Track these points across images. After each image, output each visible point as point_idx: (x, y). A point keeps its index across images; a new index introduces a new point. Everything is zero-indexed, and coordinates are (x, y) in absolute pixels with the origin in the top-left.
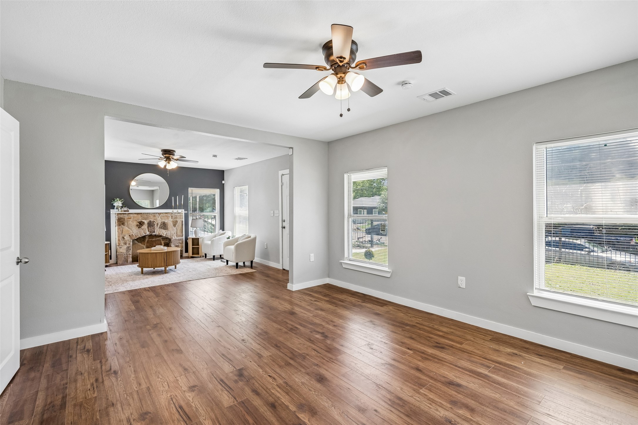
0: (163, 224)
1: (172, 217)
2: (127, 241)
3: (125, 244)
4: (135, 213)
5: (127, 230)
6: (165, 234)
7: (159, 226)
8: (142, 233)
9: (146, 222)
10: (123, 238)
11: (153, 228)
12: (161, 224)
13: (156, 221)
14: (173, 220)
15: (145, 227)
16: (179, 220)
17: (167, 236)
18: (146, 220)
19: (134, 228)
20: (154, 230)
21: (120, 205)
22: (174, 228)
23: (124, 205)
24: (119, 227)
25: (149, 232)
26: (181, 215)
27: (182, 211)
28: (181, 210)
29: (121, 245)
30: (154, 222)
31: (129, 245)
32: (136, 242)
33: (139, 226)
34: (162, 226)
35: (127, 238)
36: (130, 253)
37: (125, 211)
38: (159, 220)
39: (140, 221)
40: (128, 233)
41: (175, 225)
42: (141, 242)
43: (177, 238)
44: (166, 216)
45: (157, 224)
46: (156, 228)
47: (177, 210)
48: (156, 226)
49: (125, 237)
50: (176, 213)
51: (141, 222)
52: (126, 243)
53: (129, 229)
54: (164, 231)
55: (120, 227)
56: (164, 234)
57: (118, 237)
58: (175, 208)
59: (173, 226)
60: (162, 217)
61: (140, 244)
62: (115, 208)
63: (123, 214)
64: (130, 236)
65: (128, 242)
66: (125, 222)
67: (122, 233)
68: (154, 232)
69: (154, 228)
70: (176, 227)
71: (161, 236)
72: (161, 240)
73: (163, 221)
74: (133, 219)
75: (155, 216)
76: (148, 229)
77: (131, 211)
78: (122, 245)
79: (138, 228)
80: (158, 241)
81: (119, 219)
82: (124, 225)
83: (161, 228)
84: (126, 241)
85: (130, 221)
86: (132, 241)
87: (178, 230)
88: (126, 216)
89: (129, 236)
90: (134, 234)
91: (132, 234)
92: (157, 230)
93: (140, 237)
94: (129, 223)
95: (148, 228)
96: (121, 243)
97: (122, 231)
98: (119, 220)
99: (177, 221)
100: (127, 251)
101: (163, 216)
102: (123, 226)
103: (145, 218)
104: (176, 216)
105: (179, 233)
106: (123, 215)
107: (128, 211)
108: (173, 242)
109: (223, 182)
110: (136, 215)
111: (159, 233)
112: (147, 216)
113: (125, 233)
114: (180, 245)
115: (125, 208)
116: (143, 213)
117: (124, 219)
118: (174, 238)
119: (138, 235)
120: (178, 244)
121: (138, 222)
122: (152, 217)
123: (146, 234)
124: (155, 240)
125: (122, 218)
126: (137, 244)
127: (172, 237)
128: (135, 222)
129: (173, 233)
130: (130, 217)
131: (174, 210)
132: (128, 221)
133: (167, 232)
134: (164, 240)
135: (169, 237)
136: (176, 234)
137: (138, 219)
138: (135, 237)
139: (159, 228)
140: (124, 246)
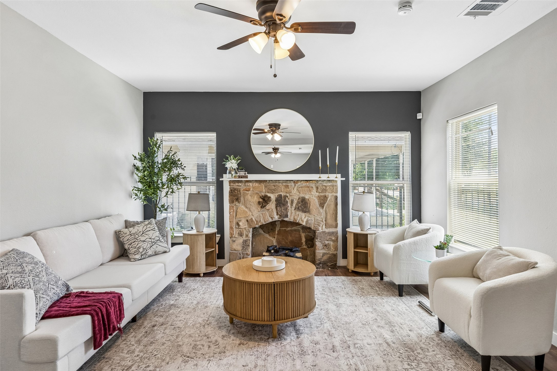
0: (302, 202)
1: (317, 188)
2: (244, 230)
3: (241, 235)
4: (256, 181)
5: (244, 211)
6: (305, 220)
7: (294, 205)
8: (267, 217)
9: (273, 197)
10: (238, 224)
11: (284, 210)
12: (298, 203)
13: (290, 196)
14: (319, 195)
15: (272, 206)
16: (330, 195)
17: (308, 226)
18: (273, 193)
19: (254, 208)
20: (287, 213)
21: (235, 166)
22: (321, 210)
23: (241, 166)
24: (231, 205)
25: (278, 216)
26: (333, 186)
27: (338, 178)
28: (335, 175)
29: (235, 237)
30: (287, 198)
31: (247, 238)
32: (261, 231)
33: (263, 204)
34: (301, 206)
35: (243, 224)
36: (248, 252)
37: (242, 178)
38: (295, 195)
39: (263, 194)
40: (245, 216)
41: (322, 205)
42: (269, 233)
43: (327, 230)
44: (306, 187)
45: (292, 202)
46: (289, 208)
47: (326, 175)
48: (289, 204)
49: (241, 224)
50: (325, 182)
51: (266, 196)
52: (241, 233)
53: (246, 210)
54: (303, 215)
56: (303, 221)
57: (230, 222)
58: (324, 171)
59: (318, 206)
60: (299, 189)
61: (267, 236)
62: (228, 171)
63: (238, 182)
64: (247, 221)
65: (245, 233)
66: (240, 197)
67: (236, 216)
68: (287, 216)
69: (287, 208)
70: (324, 208)
71: (298, 224)
72: (301, 231)
73: (302, 195)
74: (252, 192)
75: (288, 186)
76: (277, 209)
77: (252, 177)
78: (236, 237)
79: (261, 207)
80: (295, 232)
81: (231, 190)
82: (239, 202)
83: (297, 209)
84: (241, 230)
85: (247, 194)
86: (251, 230)
87: (329, 215)
88: (242, 186)
89: (246, 223)
90: (254, 219)
91: (252, 219)
92: (292, 213)
93: (264, 223)
94: (246, 197)
95: (276, 207)
96: (234, 233)
97: (237, 212)
98: (232, 192)
99: (326, 197)
100: (243, 247)
101: (301, 187)
102: (237, 203)
103: (271, 190)
104: (324, 188)
105: (330, 221)
106: (237, 184)
107: (246, 177)
108: (318, 238)
109: (419, 116)
110: (257, 184)
111: (294, 219)
112: (275, 186)
113: (240, 217)
114: (333, 245)
115: (242, 171)
116: (268, 181)
117: (239, 190)
118: (322, 229)
119: (260, 221)
120: (329, 242)
121: (261, 197)
122: (283, 188)
123: (274, 220)
124: (291, 230)
125: (235, 189)
126: (263, 235)
127: (317, 227)
128: (256, 196)
129: (319, 219)
130: (248, 187)
131: (322, 176)
132: (245, 195)
133: (309, 217)
134: (306, 231)
135: (313, 227)
136: (324, 222)
137: (261, 192)
138: (256, 223)
139: (294, 210)
140: (238, 239)
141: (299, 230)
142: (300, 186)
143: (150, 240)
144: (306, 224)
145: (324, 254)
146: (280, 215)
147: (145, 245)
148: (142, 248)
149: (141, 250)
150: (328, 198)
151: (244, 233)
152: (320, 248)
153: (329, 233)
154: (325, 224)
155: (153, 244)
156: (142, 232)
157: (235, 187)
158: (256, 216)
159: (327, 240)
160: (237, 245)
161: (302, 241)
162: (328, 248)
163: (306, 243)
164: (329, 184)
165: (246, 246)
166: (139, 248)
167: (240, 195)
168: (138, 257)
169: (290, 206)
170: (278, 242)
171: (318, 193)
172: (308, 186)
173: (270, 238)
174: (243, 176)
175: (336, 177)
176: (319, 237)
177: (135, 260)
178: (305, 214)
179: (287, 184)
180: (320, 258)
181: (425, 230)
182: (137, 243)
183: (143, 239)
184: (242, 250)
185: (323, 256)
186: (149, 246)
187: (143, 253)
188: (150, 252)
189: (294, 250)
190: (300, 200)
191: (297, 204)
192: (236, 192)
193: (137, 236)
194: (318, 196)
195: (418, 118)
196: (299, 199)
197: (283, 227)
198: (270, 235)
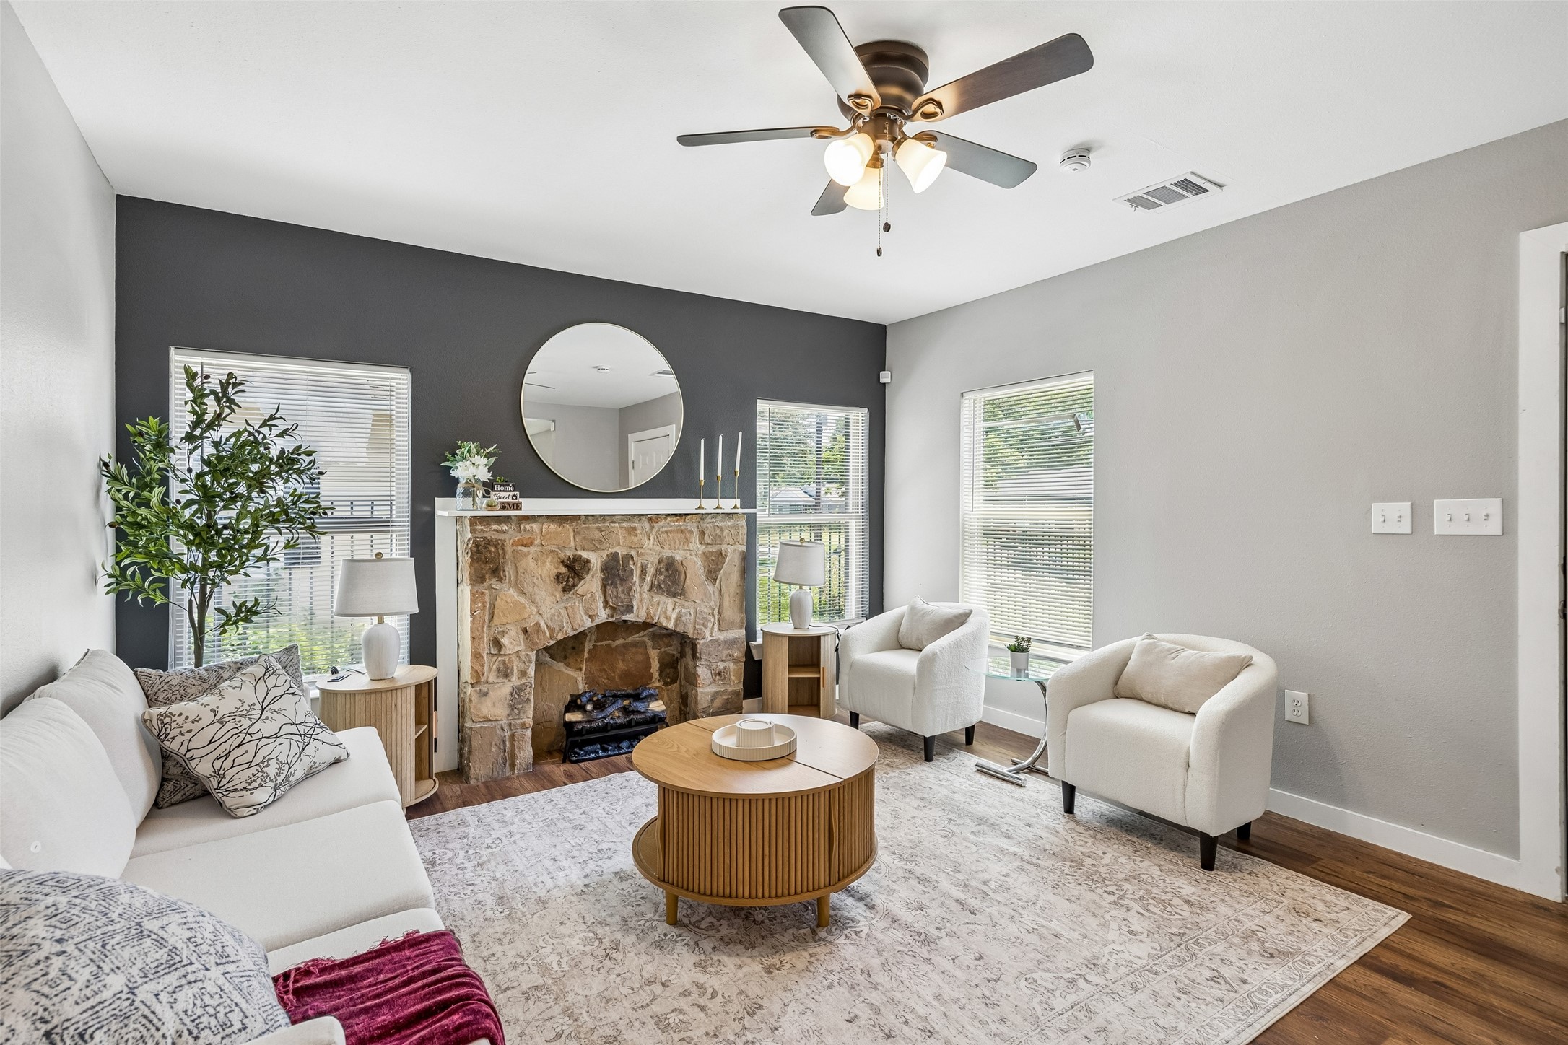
0: (667, 570)
1: (702, 533)
2: (513, 657)
3: (505, 673)
4: (550, 518)
5: (515, 603)
6: (674, 616)
7: (648, 579)
8: (577, 616)
9: (596, 560)
10: (497, 643)
11: (623, 592)
12: (658, 572)
13: (639, 554)
14: (706, 550)
15: (591, 584)
16: (730, 548)
17: (680, 629)
18: (595, 549)
19: (543, 593)
20: (631, 600)
21: (485, 475)
22: (710, 588)
23: (502, 476)
24: (476, 589)
25: (608, 611)
26: (730, 527)
28: (732, 502)
29: (487, 682)
30: (631, 562)
31: (523, 681)
32: (544, 657)
33: (568, 581)
34: (664, 582)
35: (513, 642)
36: (526, 720)
37: (505, 507)
38: (650, 552)
39: (569, 553)
40: (517, 617)
41: (712, 575)
42: (567, 658)
43: (722, 636)
44: (677, 531)
45: (644, 570)
46: (636, 588)
47: (714, 502)
48: (636, 579)
49: (505, 641)
50: (719, 518)
51: (577, 559)
52: (507, 668)
53: (522, 600)
54: (669, 602)
55: (481, 588)
56: (668, 618)
57: (473, 638)
59: (704, 578)
60: (661, 538)
62: (459, 490)
63: (499, 520)
64: (525, 631)
65: (516, 665)
66: (504, 563)
67: (491, 619)
68: (629, 609)
69: (630, 589)
70: (718, 581)
72: (650, 643)
73: (667, 553)
74: (539, 549)
75: (634, 529)
76: (605, 593)
77: (532, 506)
78: (490, 680)
79: (564, 590)
80: (634, 650)
81: (477, 546)
82: (501, 580)
83: (655, 588)
84: (506, 659)
85: (526, 555)
86: (534, 655)
87: (728, 596)
88: (511, 531)
89: (522, 636)
90: (542, 624)
91: (537, 624)
92: (642, 600)
93: (572, 634)
94: (522, 564)
95: (604, 587)
96: (486, 669)
97: (493, 607)
98: (478, 551)
99: (721, 555)
100: (512, 708)
101: (667, 532)
102: (494, 583)
103: (591, 541)
104: (718, 532)
105: (729, 613)
106: (495, 527)
107: (517, 506)
108: (704, 657)
109: (884, 377)
110: (553, 527)
111: (648, 614)
112: (601, 531)
113: (504, 621)
114: (734, 670)
115: (504, 488)
116: (583, 518)
117: (499, 545)
118: (710, 634)
119: (561, 628)
120: (725, 664)
121: (563, 562)
122: (621, 534)
123: (597, 621)
124: (624, 645)
125: (489, 542)
127: (701, 629)
128: (549, 560)
129: (706, 610)
130: (527, 536)
131: (704, 502)
132: (517, 558)
133: (683, 606)
134: (661, 643)
135: (692, 631)
136: (717, 617)
137: (563, 548)
138: (548, 635)
139: (649, 591)
140: (496, 686)
141: (644, 642)
142: (664, 529)
143: (293, 729)
144: (676, 625)
145: (715, 695)
146: (613, 609)
147: (283, 750)
148: (273, 764)
149: (272, 770)
150: (726, 556)
151: (515, 668)
152: (708, 682)
153: (726, 642)
154: (719, 620)
155: (307, 739)
156: (258, 707)
157: (489, 536)
158: (547, 615)
159: (723, 661)
160: (494, 704)
161: (652, 671)
162: (725, 678)
163: (660, 675)
164: (729, 523)
165: (520, 703)
166: (265, 762)
167: (504, 557)
168: (262, 795)
169: (637, 583)
170: (590, 680)
171: (703, 547)
172: (683, 528)
173: (569, 672)
174: (508, 503)
175: (735, 507)
176: (705, 653)
177: (257, 808)
178: (675, 599)
179: (633, 525)
180: (705, 706)
182: (251, 747)
183: (269, 728)
184: (509, 715)
185: (712, 701)
186: (295, 750)
187: (280, 779)
188: (299, 770)
189: (644, 694)
190: (662, 565)
191: (655, 576)
192: (493, 549)
193: (246, 723)
194: (704, 553)
195: (883, 381)
196: (659, 563)
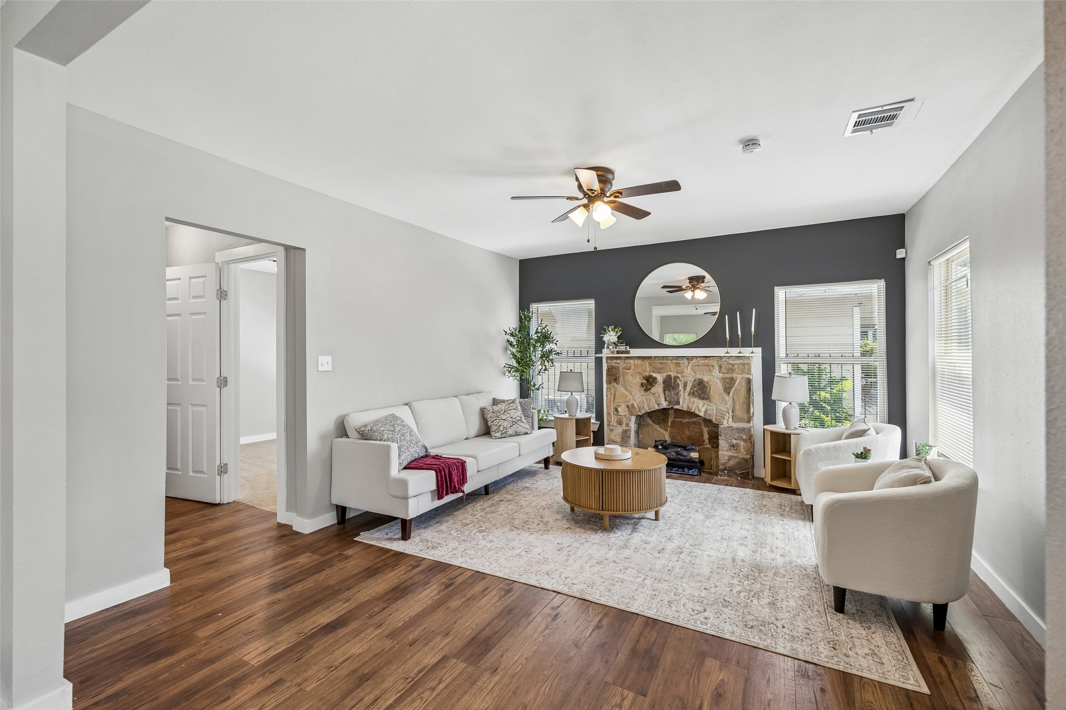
0: (699, 385)
1: (720, 367)
2: (624, 417)
3: (620, 423)
4: (639, 358)
5: (623, 394)
6: (703, 410)
7: (688, 389)
8: (652, 403)
9: (660, 378)
10: (616, 410)
11: (674, 394)
12: (694, 386)
13: (683, 376)
14: (724, 376)
15: (658, 388)
16: (739, 376)
17: (708, 417)
18: (659, 373)
19: (636, 391)
20: (679, 399)
21: (615, 339)
22: (727, 397)
23: (621, 339)
24: (609, 386)
25: (667, 402)
26: (743, 364)
27: (755, 354)
28: (750, 349)
30: (678, 380)
31: (628, 428)
32: (649, 421)
33: (647, 387)
34: (697, 391)
35: (622, 410)
37: (622, 353)
38: (689, 375)
39: (647, 374)
40: (624, 400)
41: (727, 390)
42: (659, 424)
43: (735, 425)
44: (704, 366)
45: (685, 385)
46: (682, 393)
47: (738, 350)
48: (681, 388)
49: (619, 409)
50: (732, 358)
51: (651, 377)
52: (621, 421)
53: (627, 393)
54: (701, 403)
55: (610, 386)
56: (700, 411)
57: (607, 406)
58: (733, 344)
59: (722, 391)
60: (695, 368)
61: (657, 427)
62: (606, 346)
63: (617, 358)
64: (628, 406)
65: (624, 421)
66: (619, 377)
67: (614, 400)
68: (678, 403)
69: (678, 393)
70: (731, 394)
71: (698, 416)
72: (703, 424)
73: (699, 376)
74: (634, 371)
75: (679, 364)
76: (665, 394)
77: (635, 352)
78: (614, 425)
79: (645, 390)
80: (694, 425)
81: (609, 369)
82: (617, 383)
83: (692, 394)
84: (621, 417)
85: (627, 374)
86: (633, 418)
87: (737, 404)
88: (622, 363)
89: (627, 409)
90: (635, 405)
91: (633, 404)
92: (685, 399)
93: (649, 411)
94: (626, 377)
95: (664, 391)
96: (612, 420)
97: (615, 394)
98: (609, 371)
99: (733, 380)
100: (623, 438)
101: (698, 366)
102: (615, 384)
103: (657, 369)
104: (731, 366)
105: (740, 413)
106: (615, 361)
107: (628, 352)
108: (723, 435)
109: (900, 254)
110: (639, 362)
111: (688, 407)
112: (662, 364)
113: (619, 401)
114: (744, 446)
115: (622, 345)
116: (653, 358)
117: (617, 369)
118: (727, 422)
119: (644, 407)
120: (737, 441)
121: (644, 378)
122: (672, 366)
123: (661, 407)
124: (688, 422)
125: (613, 367)
126: (652, 426)
127: (720, 419)
128: (638, 376)
129: (724, 409)
130: (628, 365)
131: (730, 350)
132: (625, 374)
133: (709, 405)
134: (709, 425)
135: (714, 419)
136: (731, 414)
137: (644, 371)
138: (638, 409)
139: (688, 395)
140: (617, 428)
141: (700, 423)
142: (696, 364)
143: (511, 419)
144: (705, 415)
145: (730, 458)
146: (669, 402)
147: (505, 424)
148: (502, 427)
149: (501, 428)
150: (736, 380)
151: (624, 422)
152: (726, 449)
153: (738, 429)
154: (732, 416)
155: (514, 423)
156: (504, 411)
157: (613, 365)
158: (638, 400)
159: (735, 439)
160: (615, 436)
161: (704, 438)
162: (737, 449)
163: (709, 441)
164: (738, 362)
165: (626, 437)
166: (500, 426)
167: (619, 374)
168: (498, 435)
169: (682, 390)
170: (672, 436)
171: (721, 374)
172: (707, 364)
173: (661, 431)
174: (624, 351)
175: (752, 353)
176: (723, 433)
177: (496, 438)
178: (704, 401)
179: (678, 362)
180: (724, 461)
181: (860, 431)
182: (498, 421)
183: (504, 417)
184: (621, 441)
185: (729, 460)
186: (509, 425)
187: (503, 432)
188: (510, 432)
189: (688, 448)
190: (695, 383)
191: (692, 388)
192: (614, 370)
193: (499, 414)
194: (722, 378)
195: (898, 257)
196: (694, 381)
197: (679, 418)
198: (661, 427)
